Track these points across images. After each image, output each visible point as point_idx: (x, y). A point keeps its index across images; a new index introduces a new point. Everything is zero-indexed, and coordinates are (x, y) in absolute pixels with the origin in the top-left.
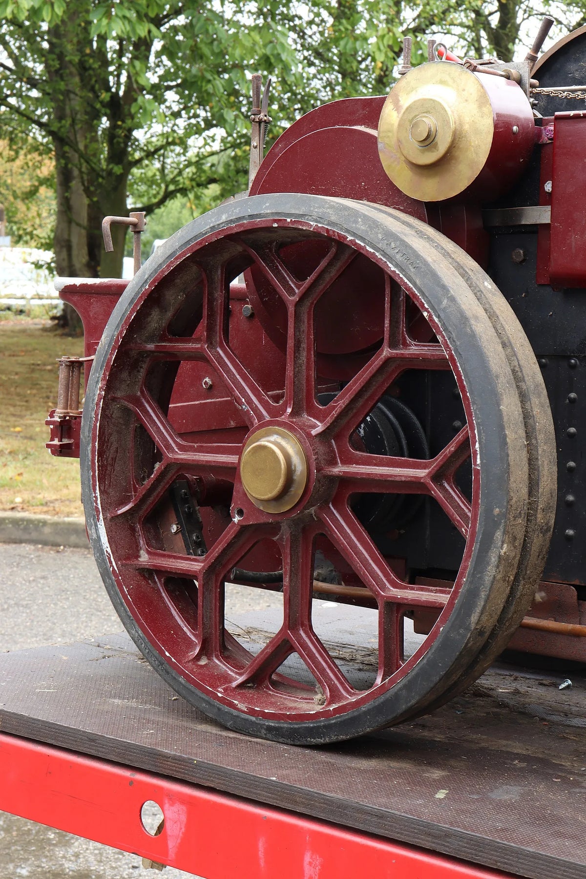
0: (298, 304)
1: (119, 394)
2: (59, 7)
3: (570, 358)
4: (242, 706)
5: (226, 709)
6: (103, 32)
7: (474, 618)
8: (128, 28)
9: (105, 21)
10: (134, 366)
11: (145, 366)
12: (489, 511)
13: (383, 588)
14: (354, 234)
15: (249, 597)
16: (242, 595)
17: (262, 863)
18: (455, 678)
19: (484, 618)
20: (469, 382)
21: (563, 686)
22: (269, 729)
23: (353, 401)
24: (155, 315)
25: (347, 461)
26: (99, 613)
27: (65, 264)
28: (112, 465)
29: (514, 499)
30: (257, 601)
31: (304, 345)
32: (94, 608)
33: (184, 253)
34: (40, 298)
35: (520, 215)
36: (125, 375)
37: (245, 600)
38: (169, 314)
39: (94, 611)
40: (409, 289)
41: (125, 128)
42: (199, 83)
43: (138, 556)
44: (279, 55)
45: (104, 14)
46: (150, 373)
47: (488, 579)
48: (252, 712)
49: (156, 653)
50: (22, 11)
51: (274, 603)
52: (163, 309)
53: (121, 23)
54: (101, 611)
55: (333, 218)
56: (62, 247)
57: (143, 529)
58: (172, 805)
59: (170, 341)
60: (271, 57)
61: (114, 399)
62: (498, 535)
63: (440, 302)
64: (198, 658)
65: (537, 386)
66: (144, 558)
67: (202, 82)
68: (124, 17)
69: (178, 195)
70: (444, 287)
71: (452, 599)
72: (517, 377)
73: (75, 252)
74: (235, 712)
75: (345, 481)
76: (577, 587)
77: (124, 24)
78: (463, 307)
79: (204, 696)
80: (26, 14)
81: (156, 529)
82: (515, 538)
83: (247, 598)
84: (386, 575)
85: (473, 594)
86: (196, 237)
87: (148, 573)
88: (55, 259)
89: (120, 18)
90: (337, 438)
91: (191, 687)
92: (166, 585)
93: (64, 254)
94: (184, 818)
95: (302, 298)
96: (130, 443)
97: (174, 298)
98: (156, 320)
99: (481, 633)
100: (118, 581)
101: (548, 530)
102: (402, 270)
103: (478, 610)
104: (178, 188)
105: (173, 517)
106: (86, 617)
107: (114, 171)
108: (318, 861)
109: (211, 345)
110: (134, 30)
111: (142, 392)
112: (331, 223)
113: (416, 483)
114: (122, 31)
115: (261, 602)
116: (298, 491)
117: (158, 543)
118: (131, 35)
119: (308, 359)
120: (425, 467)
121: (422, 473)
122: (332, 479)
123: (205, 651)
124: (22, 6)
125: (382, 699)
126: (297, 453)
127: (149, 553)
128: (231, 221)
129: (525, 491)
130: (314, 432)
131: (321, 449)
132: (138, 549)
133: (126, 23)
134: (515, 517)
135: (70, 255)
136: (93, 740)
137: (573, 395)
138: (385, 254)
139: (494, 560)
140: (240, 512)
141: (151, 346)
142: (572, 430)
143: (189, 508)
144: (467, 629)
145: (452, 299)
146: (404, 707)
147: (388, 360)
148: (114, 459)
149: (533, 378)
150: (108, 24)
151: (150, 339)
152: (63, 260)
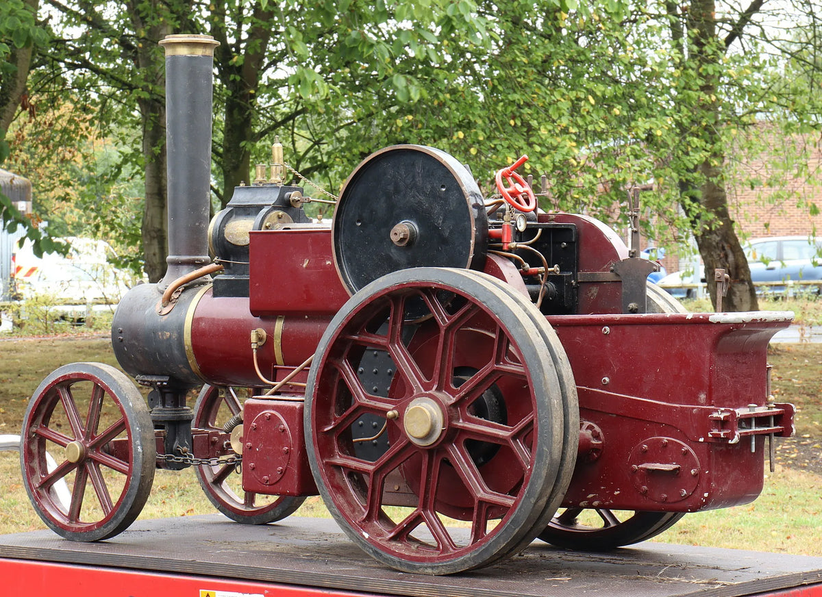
34: (108, 303)
42: (359, 49)
44: (462, 16)
60: (454, 18)
67: (363, 47)
152: (154, 255)
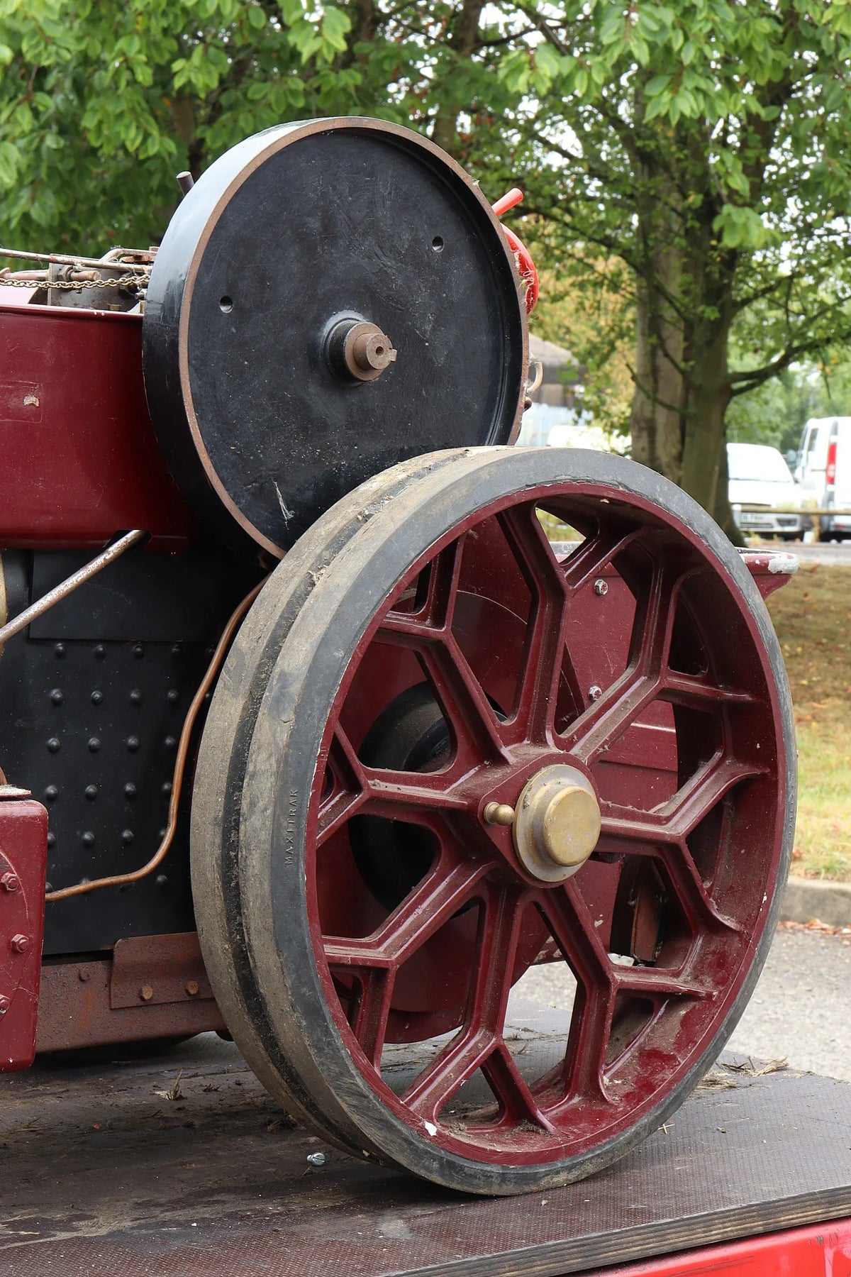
2: (599, 72)
6: (663, 113)
8: (703, 105)
9: (667, 97)
15: (785, 975)
16: (776, 972)
26: (548, 983)
27: (645, 456)
30: (794, 982)
32: (544, 976)
37: (776, 979)
39: (542, 981)
41: (722, 250)
42: (826, 185)
45: (669, 84)
51: (820, 987)
53: (692, 98)
54: (552, 981)
56: (641, 429)
68: (698, 89)
69: (806, 355)
73: (660, 438)
77: (696, 99)
80: (549, 84)
83: (780, 976)
88: (630, 449)
89: (691, 92)
93: (644, 441)
104: (804, 343)
106: (528, 988)
107: (706, 315)
114: (692, 110)
115: (800, 983)
124: (542, 72)
133: (701, 97)
135: (652, 442)
150: (672, 100)
152: (643, 449)
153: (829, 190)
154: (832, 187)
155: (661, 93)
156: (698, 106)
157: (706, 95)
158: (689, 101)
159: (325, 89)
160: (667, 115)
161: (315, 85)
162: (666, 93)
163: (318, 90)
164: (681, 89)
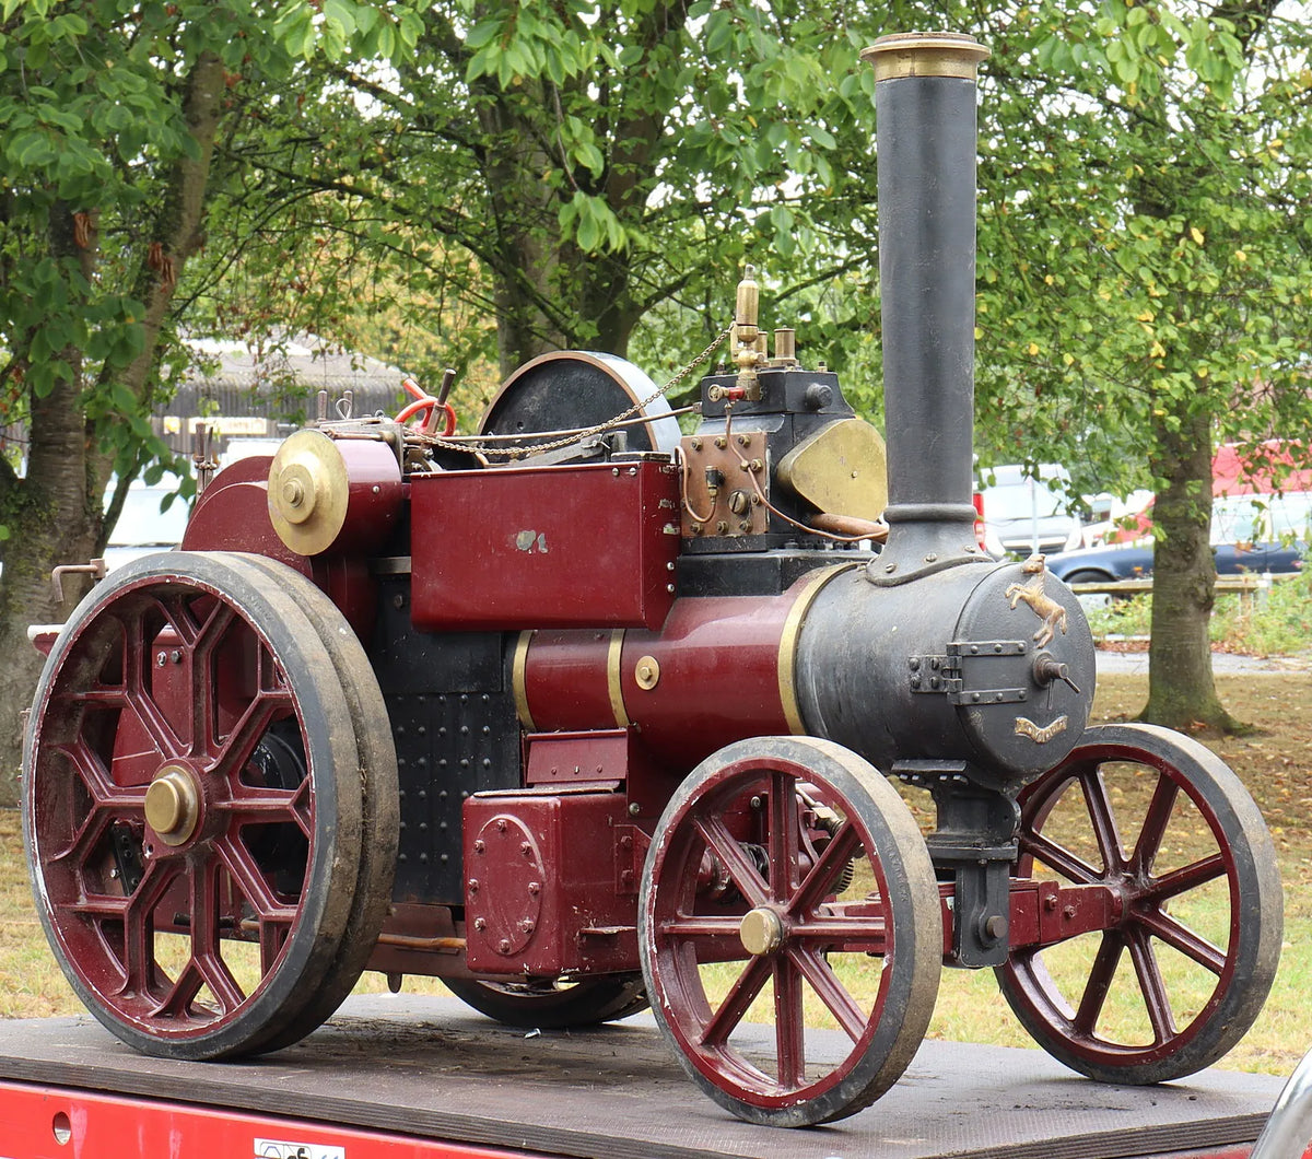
0: (195, 652)
1: (55, 742)
2: (410, 32)
3: (439, 694)
4: (152, 1029)
5: (140, 1033)
6: (490, 72)
7: (316, 925)
9: (494, 50)
10: (70, 714)
11: (81, 714)
12: (322, 829)
13: (264, 909)
14: (224, 590)
17: (141, 1149)
18: (316, 983)
19: (327, 925)
20: (306, 717)
21: (529, 1035)
22: (175, 1047)
23: (238, 739)
24: (84, 664)
25: (237, 796)
28: (51, 812)
29: (344, 819)
31: (204, 690)
33: (100, 606)
35: (391, 565)
36: (60, 723)
38: (100, 663)
40: (263, 637)
43: (76, 900)
45: (498, 32)
46: (86, 720)
47: (325, 889)
48: (160, 1034)
49: (85, 988)
50: (335, 43)
52: (92, 659)
53: (528, 51)
55: (210, 575)
57: (83, 874)
58: (76, 1111)
59: (101, 689)
60: (849, 103)
61: (50, 747)
62: (331, 849)
63: (285, 649)
64: (125, 992)
65: (378, 720)
66: (83, 902)
68: (536, 38)
70: (289, 635)
71: (299, 913)
72: (354, 714)
74: (148, 1036)
75: (237, 814)
76: (450, 907)
77: (534, 54)
78: (304, 652)
79: (124, 1025)
81: (99, 877)
82: (349, 853)
84: (268, 898)
85: (314, 902)
86: (108, 592)
87: (87, 916)
89: (528, 42)
90: (231, 775)
91: (113, 1017)
92: (103, 928)
94: (85, 1121)
95: (199, 647)
96: (70, 791)
97: (102, 648)
98: (86, 670)
99: (328, 939)
100: (53, 923)
101: (390, 849)
102: (258, 621)
103: (319, 917)
105: (113, 863)
108: (179, 1136)
109: (132, 693)
110: (557, 65)
111: (79, 739)
112: (208, 580)
113: (282, 811)
116: (190, 823)
117: (98, 887)
118: (552, 76)
119: (207, 700)
120: (287, 796)
121: (286, 802)
122: (224, 811)
123: (132, 986)
125: (254, 1006)
126: (191, 789)
127: (88, 897)
128: (135, 577)
129: (357, 812)
130: (207, 769)
131: (214, 785)
132: (77, 894)
133: (541, 50)
134: (346, 835)
136: (16, 1064)
137: (442, 729)
138: (246, 608)
139: (328, 872)
140: (151, 849)
141: (81, 695)
142: (443, 761)
143: (129, 854)
144: (312, 935)
145: (295, 646)
146: (271, 1012)
147: (262, 701)
148: (53, 807)
149: (375, 712)
150: (502, 53)
151: (83, 688)
153: (714, 158)
154: (718, 153)
155: (488, 45)
156: (537, 62)
157: (547, 45)
158: (523, 54)
159: (35, 42)
160: (496, 75)
161: (22, 38)
162: (494, 44)
163: (27, 43)
164: (515, 39)
